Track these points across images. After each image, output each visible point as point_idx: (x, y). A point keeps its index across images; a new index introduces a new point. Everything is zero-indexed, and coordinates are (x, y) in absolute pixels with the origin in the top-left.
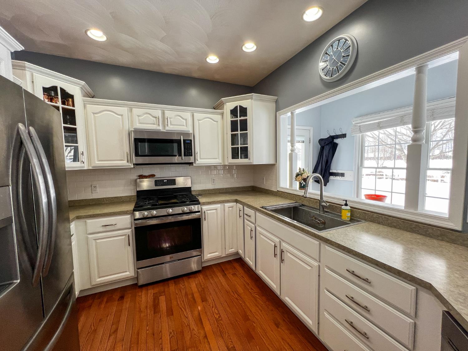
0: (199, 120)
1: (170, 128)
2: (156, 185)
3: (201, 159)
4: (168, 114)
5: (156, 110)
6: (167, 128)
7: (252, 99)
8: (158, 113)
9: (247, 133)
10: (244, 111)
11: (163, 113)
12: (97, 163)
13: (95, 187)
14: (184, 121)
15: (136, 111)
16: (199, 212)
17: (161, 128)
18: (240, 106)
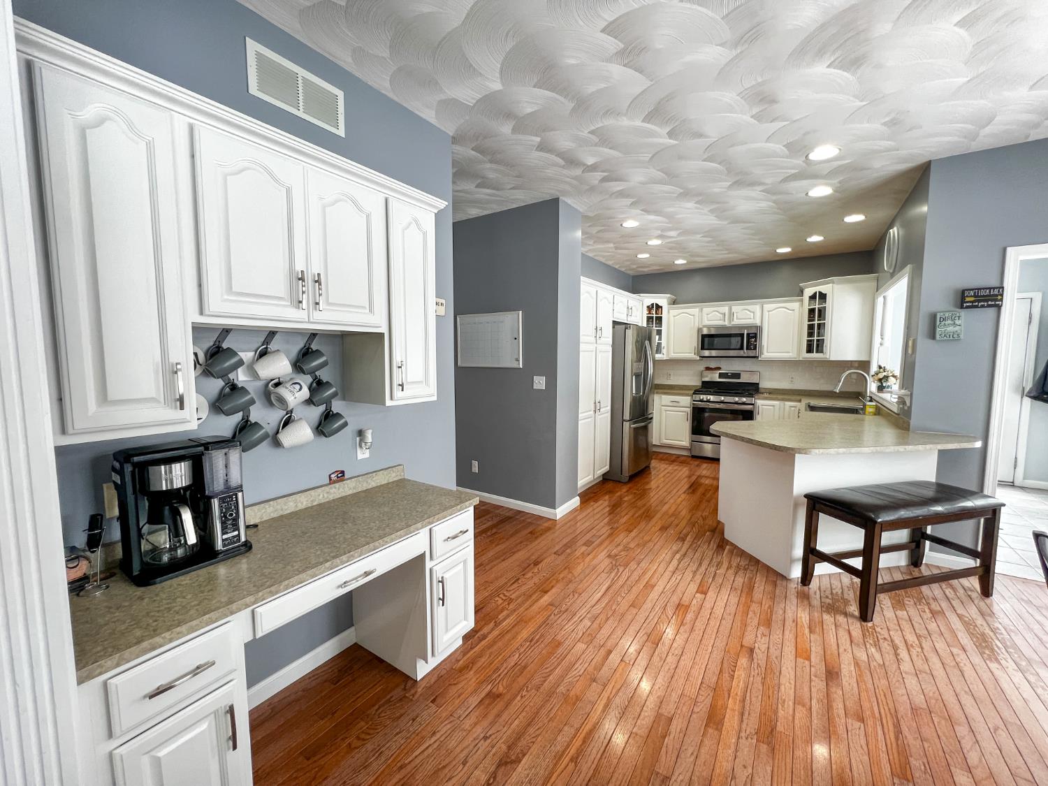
0: (769, 311)
1: (736, 322)
2: (720, 377)
3: (768, 352)
4: (734, 309)
5: (724, 308)
6: (733, 323)
7: (833, 283)
8: (726, 309)
9: (825, 323)
10: (823, 297)
11: (730, 309)
12: (673, 355)
13: (670, 375)
14: (752, 314)
15: (706, 310)
16: (753, 404)
17: (726, 323)
18: (820, 293)
